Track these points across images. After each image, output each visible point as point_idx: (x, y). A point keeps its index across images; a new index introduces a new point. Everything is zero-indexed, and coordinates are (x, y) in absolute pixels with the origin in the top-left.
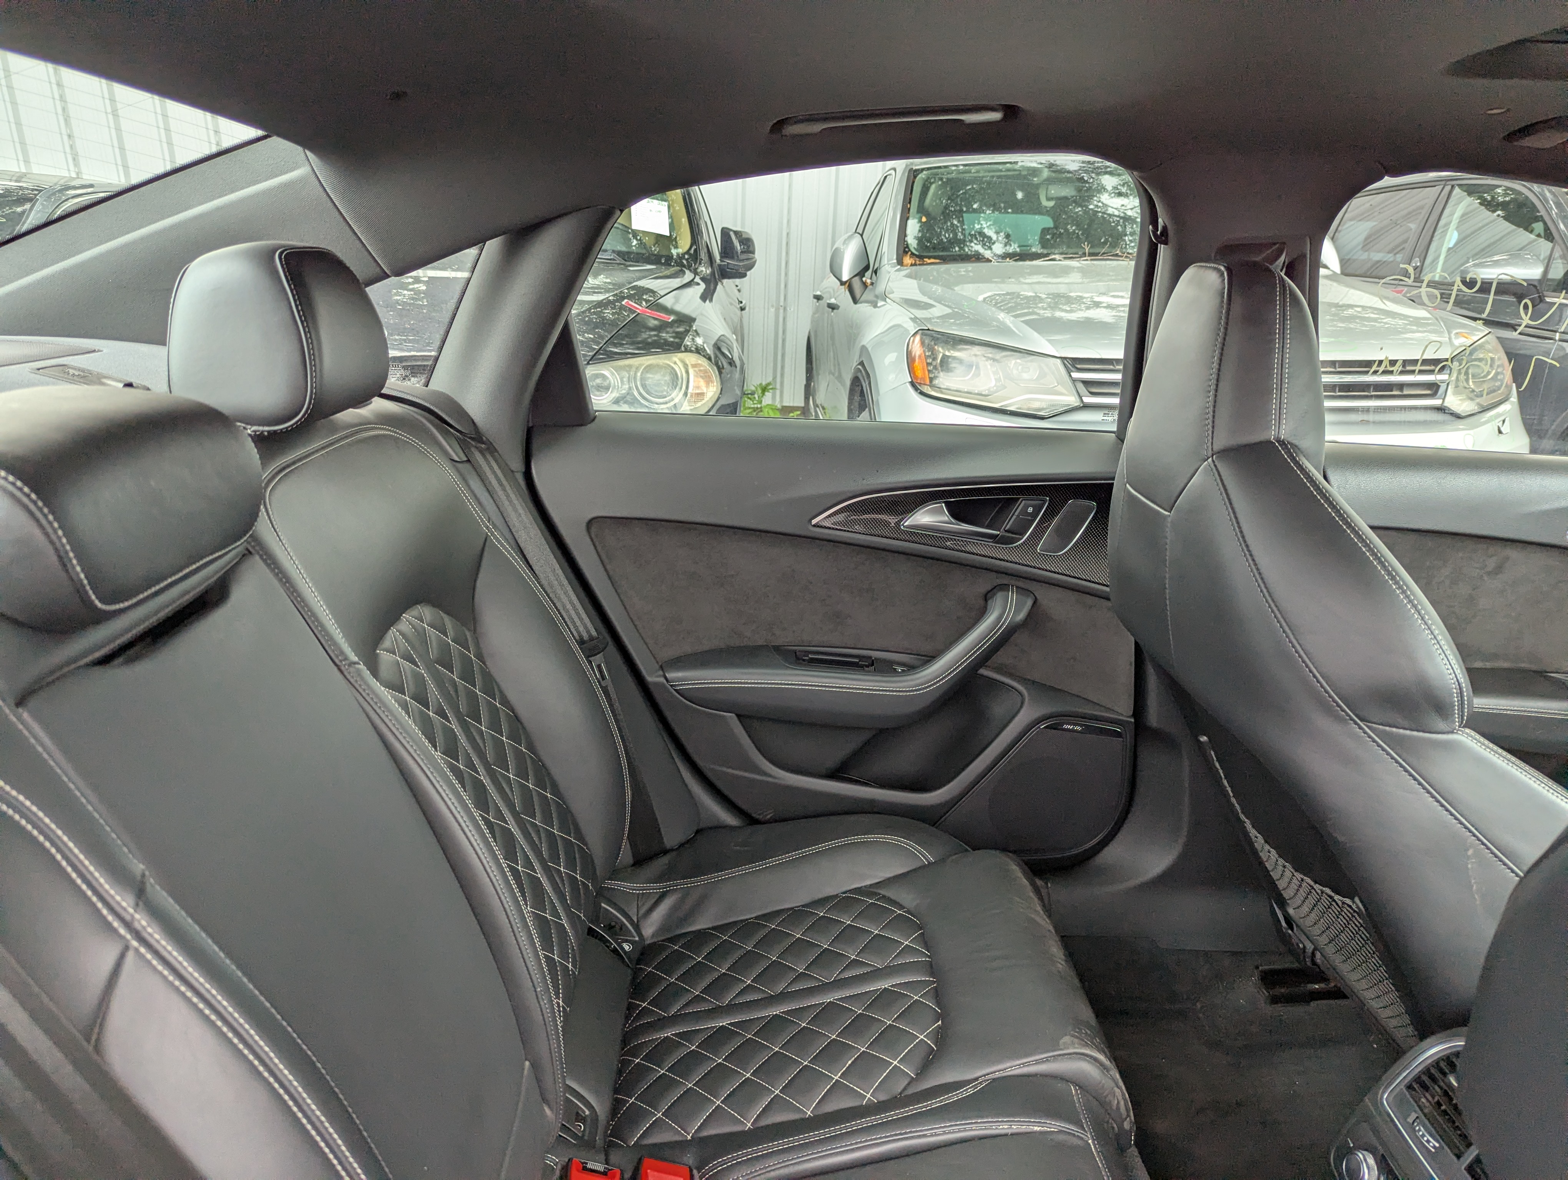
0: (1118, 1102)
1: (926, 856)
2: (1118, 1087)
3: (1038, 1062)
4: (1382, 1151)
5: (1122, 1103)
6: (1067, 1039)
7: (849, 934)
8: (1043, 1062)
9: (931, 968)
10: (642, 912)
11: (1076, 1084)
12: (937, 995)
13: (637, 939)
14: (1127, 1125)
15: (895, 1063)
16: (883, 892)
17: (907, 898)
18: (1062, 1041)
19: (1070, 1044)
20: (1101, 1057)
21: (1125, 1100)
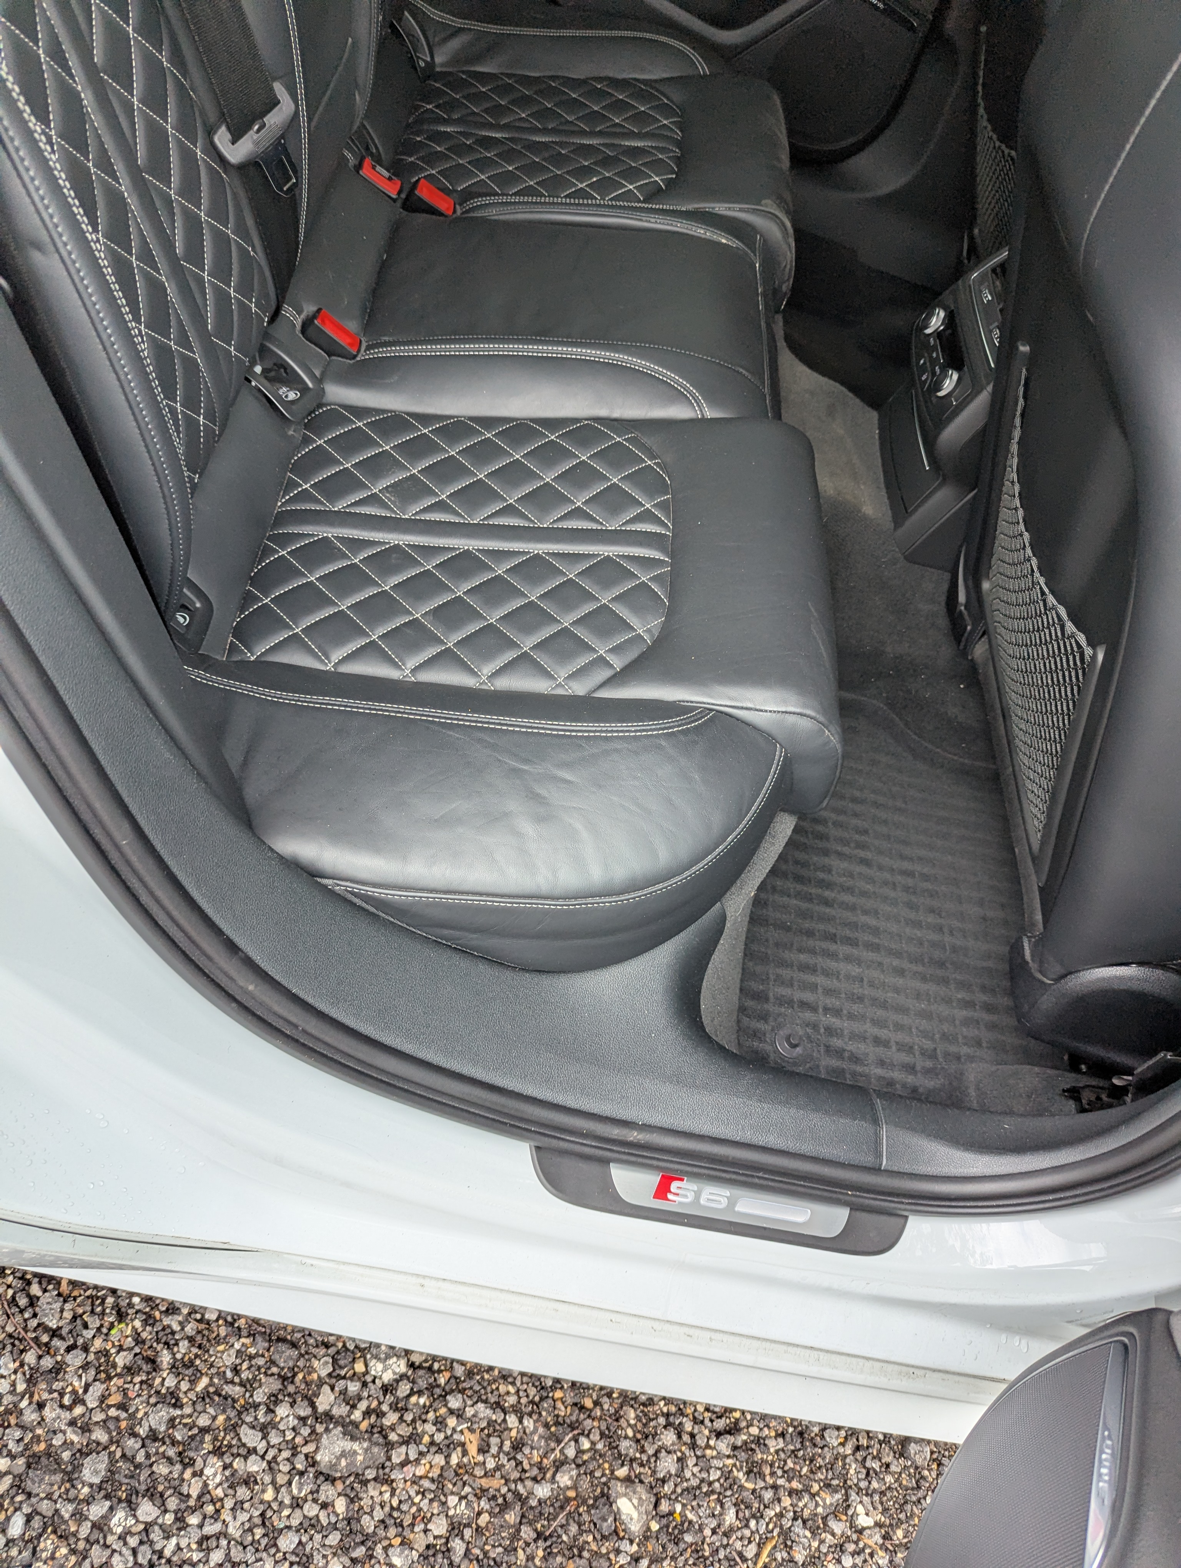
0: (785, 266)
1: (703, 68)
2: (791, 252)
3: (741, 210)
4: (953, 308)
5: (788, 267)
6: (769, 202)
7: (619, 106)
8: (745, 211)
9: (679, 144)
10: (437, 39)
11: (761, 236)
12: (678, 160)
13: (429, 59)
14: (784, 288)
15: (631, 187)
16: (657, 86)
17: (677, 96)
18: (763, 202)
19: (769, 205)
20: (788, 224)
21: (791, 266)
